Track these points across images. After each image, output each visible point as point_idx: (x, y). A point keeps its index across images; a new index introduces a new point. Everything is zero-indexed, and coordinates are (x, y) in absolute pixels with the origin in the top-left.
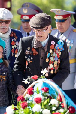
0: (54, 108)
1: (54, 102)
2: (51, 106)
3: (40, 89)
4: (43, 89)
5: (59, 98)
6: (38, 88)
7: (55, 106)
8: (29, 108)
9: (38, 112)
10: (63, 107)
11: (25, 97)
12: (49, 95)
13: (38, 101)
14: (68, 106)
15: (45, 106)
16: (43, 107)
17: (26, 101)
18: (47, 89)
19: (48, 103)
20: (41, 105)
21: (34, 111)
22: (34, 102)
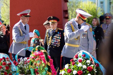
0: (88, 65)
1: (88, 61)
2: (87, 63)
3: (81, 55)
4: (82, 55)
5: (90, 59)
6: (80, 55)
7: (89, 64)
8: (76, 65)
9: (80, 66)
10: (93, 64)
11: (74, 60)
12: (86, 58)
13: (80, 61)
14: (95, 63)
15: (84, 63)
16: (83, 64)
17: (75, 61)
18: (84, 55)
19: (85, 62)
20: (82, 64)
21: (79, 66)
22: (78, 62)
